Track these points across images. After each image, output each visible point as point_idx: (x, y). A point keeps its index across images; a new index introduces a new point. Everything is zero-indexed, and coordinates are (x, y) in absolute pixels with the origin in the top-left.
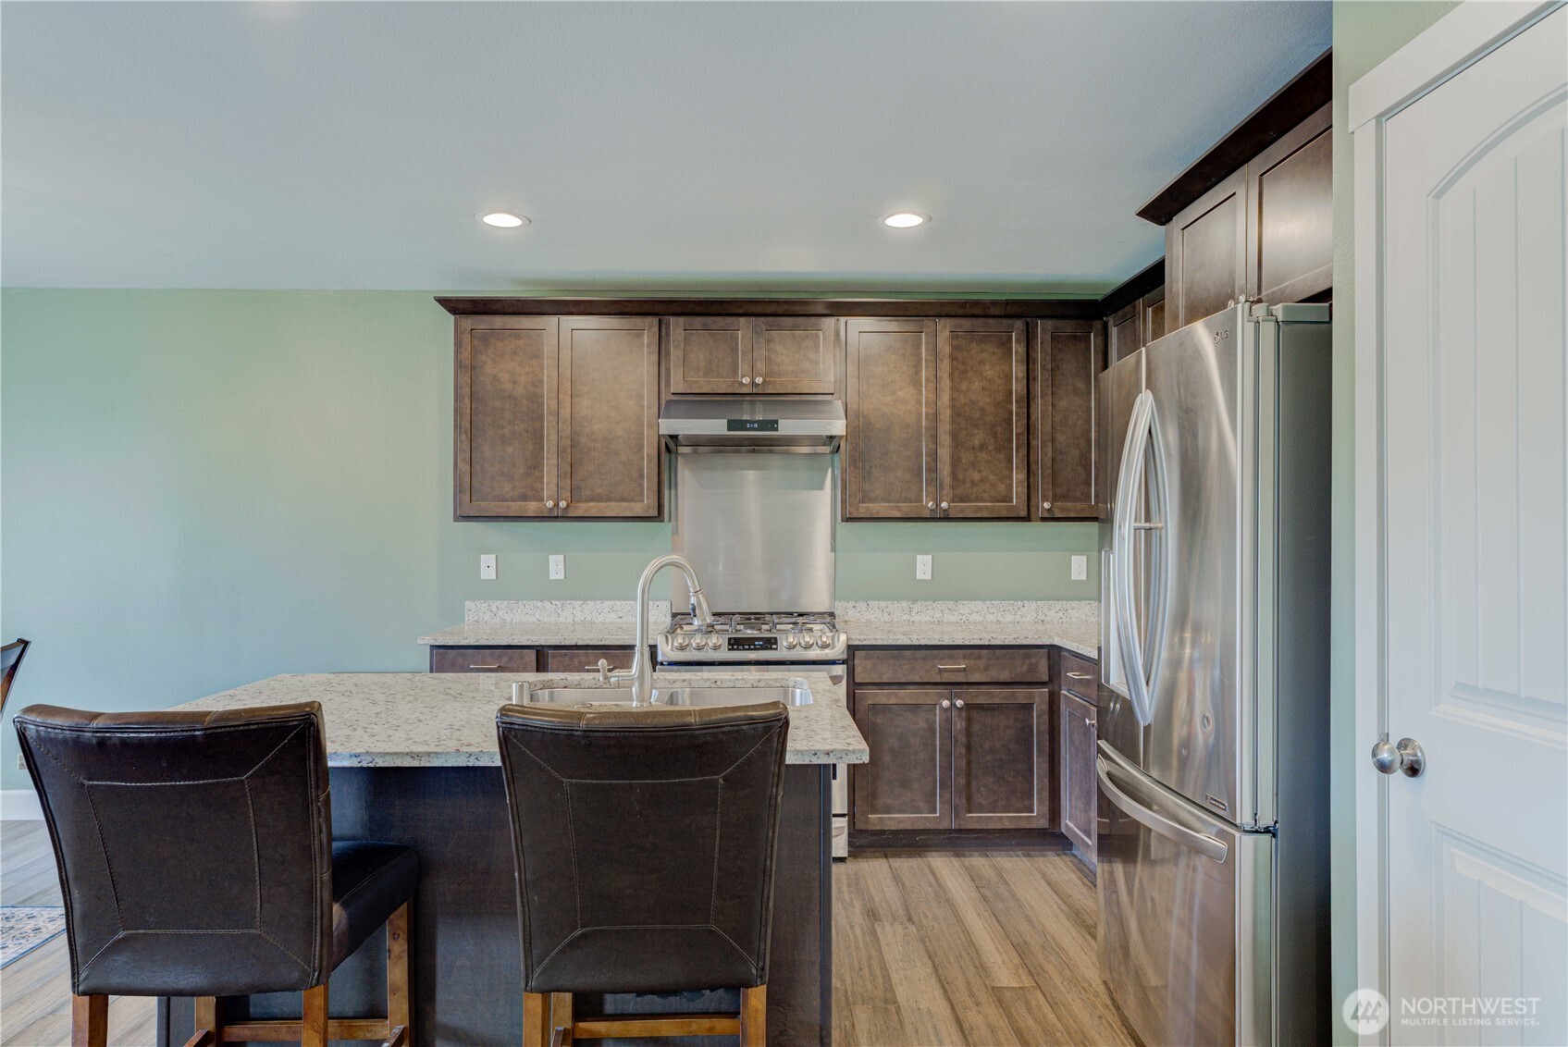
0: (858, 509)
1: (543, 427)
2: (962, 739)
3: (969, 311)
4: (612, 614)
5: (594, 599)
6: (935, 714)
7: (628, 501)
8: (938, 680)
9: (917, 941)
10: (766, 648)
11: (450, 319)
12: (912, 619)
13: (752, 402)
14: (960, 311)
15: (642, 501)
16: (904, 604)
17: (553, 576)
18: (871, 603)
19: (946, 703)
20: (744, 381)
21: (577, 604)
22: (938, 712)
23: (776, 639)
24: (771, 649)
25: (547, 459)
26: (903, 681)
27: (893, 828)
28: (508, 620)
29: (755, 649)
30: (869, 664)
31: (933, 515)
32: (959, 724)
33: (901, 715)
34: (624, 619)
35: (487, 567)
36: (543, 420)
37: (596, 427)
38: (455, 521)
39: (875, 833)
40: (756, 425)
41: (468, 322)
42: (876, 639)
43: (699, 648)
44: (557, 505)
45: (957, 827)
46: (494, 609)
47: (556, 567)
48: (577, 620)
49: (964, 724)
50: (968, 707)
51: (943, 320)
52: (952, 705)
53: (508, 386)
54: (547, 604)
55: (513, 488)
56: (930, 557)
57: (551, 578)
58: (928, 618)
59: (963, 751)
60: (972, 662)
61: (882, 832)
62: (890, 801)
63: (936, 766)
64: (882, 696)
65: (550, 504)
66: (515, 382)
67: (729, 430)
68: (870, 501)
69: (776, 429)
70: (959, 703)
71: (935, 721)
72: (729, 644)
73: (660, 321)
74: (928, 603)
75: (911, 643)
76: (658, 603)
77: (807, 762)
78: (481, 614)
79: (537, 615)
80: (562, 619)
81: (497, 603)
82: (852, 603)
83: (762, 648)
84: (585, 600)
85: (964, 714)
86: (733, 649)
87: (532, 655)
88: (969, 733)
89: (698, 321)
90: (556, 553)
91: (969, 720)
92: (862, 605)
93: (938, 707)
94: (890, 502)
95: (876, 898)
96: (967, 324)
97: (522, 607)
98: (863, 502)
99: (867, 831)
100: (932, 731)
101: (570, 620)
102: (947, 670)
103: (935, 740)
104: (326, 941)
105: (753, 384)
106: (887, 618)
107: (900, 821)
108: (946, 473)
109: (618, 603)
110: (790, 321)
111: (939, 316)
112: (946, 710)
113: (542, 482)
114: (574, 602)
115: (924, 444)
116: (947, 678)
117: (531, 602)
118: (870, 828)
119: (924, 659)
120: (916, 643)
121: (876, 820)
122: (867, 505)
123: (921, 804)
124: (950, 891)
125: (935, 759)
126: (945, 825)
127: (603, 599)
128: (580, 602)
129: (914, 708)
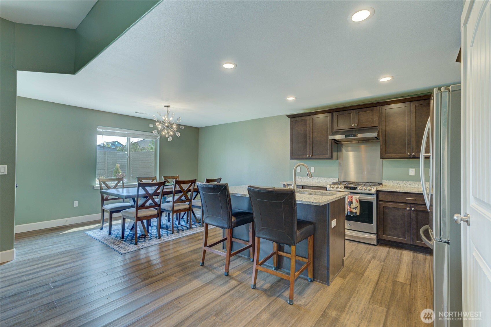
0: (385, 156)
1: (307, 140)
2: (415, 219)
3: (422, 98)
4: (324, 180)
5: (320, 177)
6: (405, 212)
7: (325, 155)
8: (406, 202)
9: (381, 266)
10: (353, 189)
11: (289, 119)
12: (408, 186)
13: (356, 130)
14: (420, 99)
15: (328, 155)
16: (405, 182)
18: (394, 181)
19: (408, 208)
20: (352, 125)
21: (317, 178)
22: (406, 211)
23: (356, 187)
24: (355, 189)
25: (307, 146)
26: (395, 201)
27: (391, 240)
28: (302, 181)
29: (351, 189)
30: (384, 196)
31: (410, 157)
32: (413, 215)
33: (394, 210)
34: (327, 182)
35: (299, 169)
36: (307, 139)
37: (318, 139)
38: (290, 160)
39: (385, 240)
40: (352, 136)
41: (293, 119)
42: (386, 189)
43: (337, 188)
44: (309, 156)
45: (413, 244)
47: (313, 169)
48: (317, 182)
49: (415, 215)
50: (416, 210)
51: (414, 102)
52: (411, 209)
53: (300, 132)
55: (301, 153)
56: (414, 169)
57: (311, 172)
58: (413, 186)
59: (415, 223)
60: (418, 198)
61: (388, 241)
62: (390, 233)
63: (405, 226)
64: (388, 205)
65: (308, 156)
67: (345, 137)
68: (389, 153)
69: (358, 136)
70: (413, 209)
71: (405, 213)
72: (344, 188)
73: (332, 114)
74: (413, 182)
75: (397, 191)
76: (335, 178)
77: (308, 204)
78: (297, 179)
79: (309, 180)
80: (314, 181)
81: (300, 177)
82: (388, 181)
83: (352, 189)
85: (415, 212)
86: (345, 189)
87: (302, 187)
88: (416, 218)
89: (341, 113)
90: (312, 167)
91: (417, 215)
92: (391, 181)
93: (406, 209)
94: (395, 154)
95: (378, 255)
96: (422, 102)
97: (306, 178)
98: (387, 154)
99: (383, 239)
100: (404, 216)
102: (409, 199)
103: (405, 218)
104: (230, 222)
105: (355, 126)
106: (399, 185)
107: (393, 239)
108: (414, 145)
109: (326, 178)
110: (365, 109)
111: (412, 101)
112: (409, 210)
113: (306, 151)
115: (407, 137)
116: (409, 202)
118: (384, 239)
119: (401, 196)
120: (398, 191)
121: (385, 237)
122: (388, 154)
123: (401, 235)
124: (403, 259)
125: (405, 224)
126: (409, 242)
127: (322, 177)
129: (398, 209)
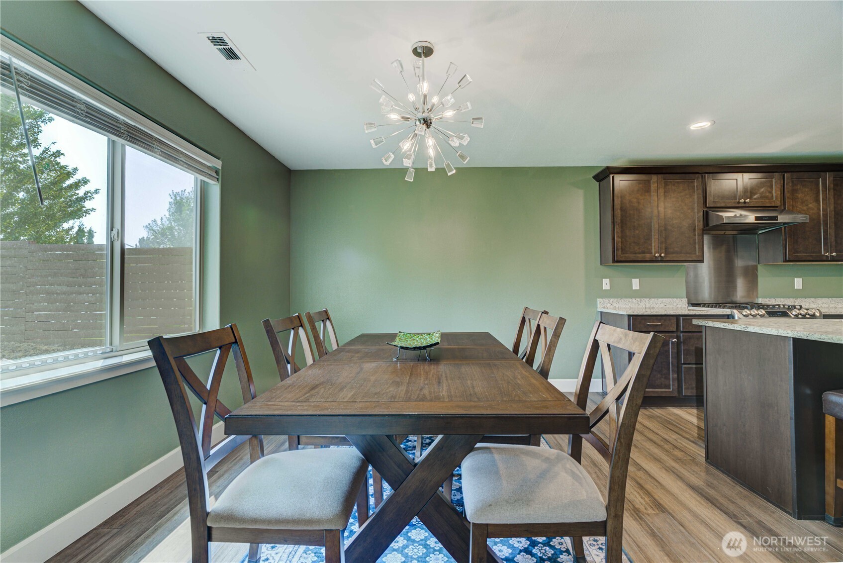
1: (651, 222)
4: (662, 304)
5: (654, 298)
7: (689, 253)
15: (696, 254)
17: (634, 288)
18: (776, 299)
20: (741, 201)
25: (654, 236)
31: (827, 259)
34: (667, 306)
35: (606, 284)
36: (651, 219)
37: (675, 222)
40: (767, 218)
44: (659, 255)
46: (611, 302)
47: (636, 284)
48: (647, 307)
51: (829, 173)
53: (636, 205)
54: (634, 300)
55: (639, 248)
56: (802, 279)
57: (633, 289)
66: (639, 203)
67: (756, 220)
68: (798, 253)
69: (777, 220)
76: (682, 299)
78: (606, 304)
79: (629, 305)
80: (640, 307)
81: (612, 300)
82: (768, 299)
84: (650, 298)
90: (635, 278)
94: (807, 253)
97: (623, 301)
98: (795, 253)
101: (644, 307)
105: (744, 202)
108: (833, 240)
109: (664, 299)
110: (759, 175)
111: (827, 171)
113: (652, 246)
114: (645, 299)
115: (822, 228)
117: (627, 299)
127: (658, 298)
128: (648, 299)
